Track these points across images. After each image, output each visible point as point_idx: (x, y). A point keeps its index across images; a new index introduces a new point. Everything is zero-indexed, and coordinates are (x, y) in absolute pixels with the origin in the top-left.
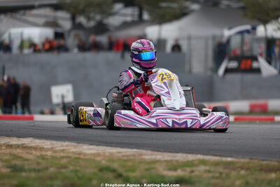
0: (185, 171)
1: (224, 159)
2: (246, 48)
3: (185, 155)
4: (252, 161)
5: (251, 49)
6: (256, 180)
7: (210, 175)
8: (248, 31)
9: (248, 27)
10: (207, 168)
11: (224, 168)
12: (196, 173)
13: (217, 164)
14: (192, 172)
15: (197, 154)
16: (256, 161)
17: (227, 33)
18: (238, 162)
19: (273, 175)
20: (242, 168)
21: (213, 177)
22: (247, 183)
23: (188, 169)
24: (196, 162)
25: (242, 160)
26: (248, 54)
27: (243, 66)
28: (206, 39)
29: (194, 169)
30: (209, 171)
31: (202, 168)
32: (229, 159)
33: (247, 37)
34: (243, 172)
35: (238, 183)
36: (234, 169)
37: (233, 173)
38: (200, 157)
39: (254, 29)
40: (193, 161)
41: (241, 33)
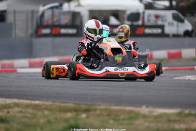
0: (3, 112)
1: (34, 102)
2: (55, 19)
3: (4, 99)
4: (54, 103)
5: (59, 20)
6: (56, 119)
7: (22, 115)
8: (56, 7)
9: (57, 4)
10: (20, 109)
11: (33, 109)
12: (12, 113)
13: (27, 106)
14: (8, 112)
15: (13, 98)
16: (57, 104)
17: (42, 9)
18: (43, 105)
19: (69, 115)
20: (46, 109)
21: (24, 117)
22: (49, 122)
23: (6, 111)
24: (12, 105)
25: (47, 103)
26: (57, 23)
27: (54, 32)
28: (27, 13)
29: (10, 110)
30: (21, 112)
31: (16, 109)
32: (37, 102)
33: (56, 11)
34: (46, 112)
35: (42, 121)
36: (40, 110)
37: (39, 113)
38: (15, 101)
39: (61, 5)
40: (10, 104)
41: (52, 8)
